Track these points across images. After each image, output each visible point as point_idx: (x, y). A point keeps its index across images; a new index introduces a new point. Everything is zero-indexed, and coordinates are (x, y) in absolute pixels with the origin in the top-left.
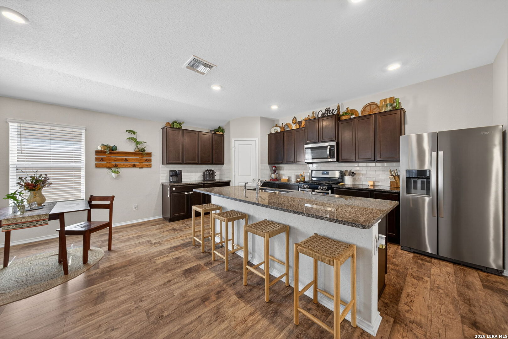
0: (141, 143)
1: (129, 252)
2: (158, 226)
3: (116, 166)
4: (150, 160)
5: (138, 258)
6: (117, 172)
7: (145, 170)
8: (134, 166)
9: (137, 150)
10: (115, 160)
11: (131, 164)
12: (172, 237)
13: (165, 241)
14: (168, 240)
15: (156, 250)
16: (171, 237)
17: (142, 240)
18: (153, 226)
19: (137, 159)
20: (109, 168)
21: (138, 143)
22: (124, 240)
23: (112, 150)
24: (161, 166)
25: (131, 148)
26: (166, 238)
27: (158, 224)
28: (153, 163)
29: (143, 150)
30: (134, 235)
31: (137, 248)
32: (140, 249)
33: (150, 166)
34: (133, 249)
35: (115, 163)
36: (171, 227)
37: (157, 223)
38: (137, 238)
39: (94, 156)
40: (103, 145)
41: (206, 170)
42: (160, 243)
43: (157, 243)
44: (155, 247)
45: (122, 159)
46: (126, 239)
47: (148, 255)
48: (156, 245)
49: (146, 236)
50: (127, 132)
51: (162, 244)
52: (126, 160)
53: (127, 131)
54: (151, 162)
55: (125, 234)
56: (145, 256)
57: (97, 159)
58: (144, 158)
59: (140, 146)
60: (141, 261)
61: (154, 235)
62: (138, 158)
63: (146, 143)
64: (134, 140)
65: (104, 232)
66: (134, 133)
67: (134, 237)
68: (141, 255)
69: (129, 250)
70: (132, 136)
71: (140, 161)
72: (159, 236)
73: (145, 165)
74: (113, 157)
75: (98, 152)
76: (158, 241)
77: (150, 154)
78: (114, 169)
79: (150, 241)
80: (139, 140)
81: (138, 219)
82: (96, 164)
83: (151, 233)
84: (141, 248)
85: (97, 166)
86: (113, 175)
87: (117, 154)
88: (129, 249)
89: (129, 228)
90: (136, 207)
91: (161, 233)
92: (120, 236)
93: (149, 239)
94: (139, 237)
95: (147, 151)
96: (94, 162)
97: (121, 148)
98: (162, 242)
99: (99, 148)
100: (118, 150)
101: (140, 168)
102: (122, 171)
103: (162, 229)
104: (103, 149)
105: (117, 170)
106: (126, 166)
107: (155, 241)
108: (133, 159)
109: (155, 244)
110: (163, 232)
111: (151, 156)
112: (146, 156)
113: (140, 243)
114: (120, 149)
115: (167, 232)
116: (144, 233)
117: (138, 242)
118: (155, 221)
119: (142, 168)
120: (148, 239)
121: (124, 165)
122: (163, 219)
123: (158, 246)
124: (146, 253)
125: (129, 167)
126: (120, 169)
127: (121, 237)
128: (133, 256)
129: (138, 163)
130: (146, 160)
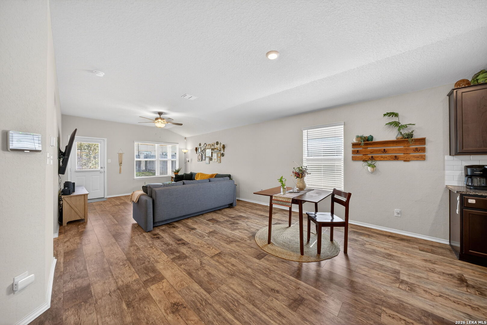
0: (406, 126)
1: (360, 268)
2: (429, 256)
3: (372, 158)
4: (424, 150)
5: (363, 287)
6: (373, 166)
8: (396, 158)
9: (400, 136)
10: (372, 152)
11: (392, 156)
12: (448, 292)
13: (424, 290)
14: (433, 293)
15: (395, 295)
16: (444, 290)
17: (388, 264)
18: (420, 250)
19: (400, 150)
20: (365, 161)
21: (400, 127)
22: (367, 249)
23: (368, 140)
24: (448, 157)
25: (392, 135)
26: (430, 287)
27: (433, 252)
28: (428, 154)
29: (410, 135)
30: (383, 250)
31: (373, 271)
32: (374, 275)
33: (423, 158)
34: (366, 269)
35: (371, 155)
36: (457, 271)
37: (432, 250)
38: (384, 257)
39: (350, 149)
40: (358, 137)
42: (412, 288)
43: (407, 283)
44: (399, 288)
45: (379, 151)
46: (370, 250)
47: (380, 293)
48: (403, 287)
49: (398, 261)
50: (387, 117)
51: (414, 291)
52: (385, 151)
53: (385, 115)
54: (424, 153)
55: (375, 242)
56: (374, 291)
57: (354, 152)
58: (411, 147)
59: (404, 132)
60: (362, 294)
61: (411, 266)
62: (403, 147)
63: (414, 125)
64: (396, 124)
65: (358, 229)
66: (396, 115)
67: (381, 252)
68: (370, 284)
69: (363, 267)
70: (395, 119)
71: (406, 151)
72: (419, 274)
73: (414, 157)
74: (370, 148)
75: (354, 145)
76: (412, 281)
77: (422, 141)
78: (370, 162)
79: (397, 272)
80: (403, 123)
81: (402, 230)
82: (352, 157)
83: (409, 260)
84: (378, 274)
85: (354, 159)
86: (369, 169)
87: (374, 144)
88: (363, 265)
89: (384, 238)
90: (398, 213)
91: (427, 270)
92: (367, 241)
93: (400, 269)
94: (389, 256)
95: (416, 136)
96: (350, 155)
98: (417, 289)
99: (355, 141)
100: (374, 140)
101: (405, 161)
102: (380, 164)
103: (434, 263)
104: (358, 141)
105: (373, 163)
106: (385, 159)
107: (405, 278)
108: (394, 150)
109: (402, 282)
110: (433, 271)
111: (425, 144)
112: (415, 144)
113: (382, 266)
114: (377, 139)
115: (442, 277)
116: (398, 254)
117: (381, 263)
118: (431, 244)
119: (408, 161)
120: (397, 268)
121: (382, 157)
122: (450, 247)
123: (405, 290)
124: (378, 289)
125: (389, 160)
126: (377, 162)
127: (367, 243)
128: (360, 278)
129: (402, 154)
130: (417, 150)
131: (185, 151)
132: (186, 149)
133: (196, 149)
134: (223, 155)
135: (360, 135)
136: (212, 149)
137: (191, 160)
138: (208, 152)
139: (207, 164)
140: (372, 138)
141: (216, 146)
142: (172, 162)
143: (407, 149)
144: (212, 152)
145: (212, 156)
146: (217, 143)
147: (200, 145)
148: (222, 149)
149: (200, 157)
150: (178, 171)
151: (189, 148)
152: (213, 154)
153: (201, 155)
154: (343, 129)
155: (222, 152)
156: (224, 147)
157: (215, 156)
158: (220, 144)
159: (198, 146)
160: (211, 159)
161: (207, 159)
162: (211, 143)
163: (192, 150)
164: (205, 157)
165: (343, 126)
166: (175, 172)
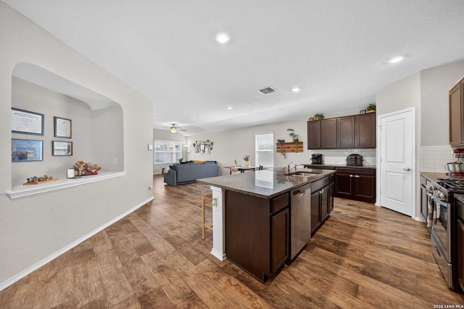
3: (284, 151)
4: (302, 147)
6: (284, 155)
7: (300, 154)
8: (293, 151)
9: (294, 141)
10: (285, 148)
19: (294, 147)
20: (281, 152)
21: (295, 136)
23: (282, 142)
24: (308, 150)
25: (291, 140)
28: (304, 149)
29: (297, 140)
33: (302, 151)
39: (276, 146)
40: (278, 140)
41: (351, 154)
45: (287, 147)
52: (289, 147)
53: (288, 130)
59: (295, 138)
63: (298, 135)
64: (293, 135)
66: (293, 130)
70: (292, 132)
73: (299, 150)
74: (284, 146)
75: (277, 144)
77: (302, 143)
78: (283, 153)
80: (295, 134)
82: (277, 150)
85: (278, 151)
86: (282, 156)
87: (285, 144)
95: (300, 141)
96: (276, 149)
97: (287, 141)
101: (296, 152)
104: (278, 142)
106: (289, 151)
108: (292, 147)
112: (299, 144)
125: (291, 152)
126: (286, 153)
129: (295, 149)
130: (300, 147)
131: (186, 146)
132: (187, 145)
133: (194, 145)
134: (211, 149)
135: (279, 139)
136: (205, 145)
137: (191, 152)
138: (202, 147)
139: (201, 154)
140: (284, 141)
141: (207, 143)
142: (177, 153)
143: (297, 147)
144: (205, 147)
145: (204, 150)
146: (208, 141)
147: (197, 142)
148: (211, 145)
149: (197, 150)
150: (182, 160)
151: (189, 144)
152: (206, 148)
153: (197, 148)
154: (273, 135)
155: (211, 147)
156: (212, 144)
157: (207, 149)
158: (210, 142)
159: (195, 143)
160: (204, 151)
161: (202, 152)
162: (204, 141)
163: (191, 145)
164: (200, 150)
165: (273, 134)
166: (180, 160)
